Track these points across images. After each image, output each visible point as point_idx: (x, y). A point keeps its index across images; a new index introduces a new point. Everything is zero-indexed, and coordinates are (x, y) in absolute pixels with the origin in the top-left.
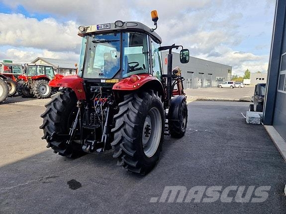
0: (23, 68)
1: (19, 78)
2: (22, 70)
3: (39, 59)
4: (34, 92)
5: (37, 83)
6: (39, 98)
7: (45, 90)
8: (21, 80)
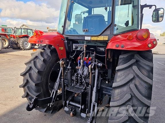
0: (13, 30)
1: (11, 36)
2: (13, 32)
3: (24, 25)
4: (20, 46)
5: (22, 40)
6: (24, 50)
7: (27, 45)
8: (12, 37)
